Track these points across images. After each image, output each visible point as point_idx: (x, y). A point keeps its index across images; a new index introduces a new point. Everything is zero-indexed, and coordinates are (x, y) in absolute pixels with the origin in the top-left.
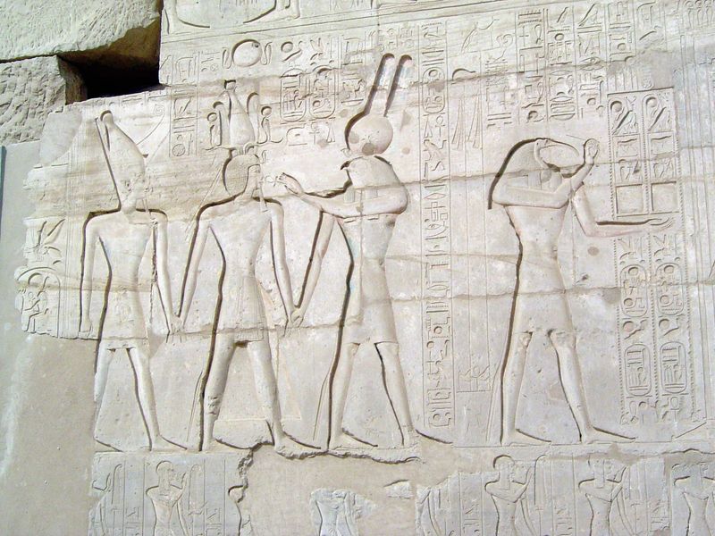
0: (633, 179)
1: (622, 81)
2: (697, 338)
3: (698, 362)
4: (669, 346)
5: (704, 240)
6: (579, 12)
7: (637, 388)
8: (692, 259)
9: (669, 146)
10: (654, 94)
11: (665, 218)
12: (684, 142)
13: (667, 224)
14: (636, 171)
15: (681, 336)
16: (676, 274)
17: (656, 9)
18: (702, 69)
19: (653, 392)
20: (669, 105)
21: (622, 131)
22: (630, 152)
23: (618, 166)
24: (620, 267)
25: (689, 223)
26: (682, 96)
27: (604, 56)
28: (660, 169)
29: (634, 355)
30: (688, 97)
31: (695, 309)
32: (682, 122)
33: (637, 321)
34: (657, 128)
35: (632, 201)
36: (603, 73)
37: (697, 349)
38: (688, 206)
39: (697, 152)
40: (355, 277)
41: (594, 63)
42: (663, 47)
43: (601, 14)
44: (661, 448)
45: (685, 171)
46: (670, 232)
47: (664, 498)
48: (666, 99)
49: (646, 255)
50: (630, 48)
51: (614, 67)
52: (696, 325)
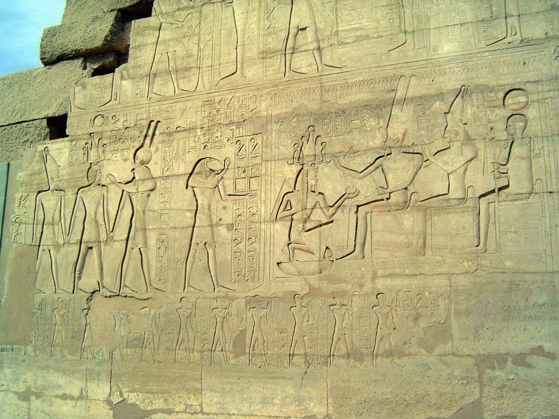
0: (243, 175)
1: (242, 131)
2: (262, 246)
3: (262, 257)
4: (251, 250)
5: (269, 203)
6: (227, 100)
7: (237, 268)
8: (263, 211)
9: (258, 160)
10: (254, 137)
11: (254, 192)
12: (264, 159)
13: (255, 195)
14: (244, 172)
15: (256, 245)
16: (256, 218)
17: (258, 98)
18: (274, 125)
19: (243, 270)
20: (260, 142)
21: (240, 154)
22: (242, 164)
23: (237, 170)
24: (234, 215)
25: (263, 195)
26: (265, 137)
27: (235, 120)
28: (254, 171)
29: (237, 254)
30: (267, 138)
31: (263, 233)
32: (264, 150)
33: (239, 239)
34: (254, 152)
35: (242, 185)
36: (234, 127)
37: (262, 251)
38: (263, 187)
39: (269, 163)
40: (134, 219)
41: (231, 123)
42: (259, 115)
43: (236, 100)
44: (245, 295)
45: (263, 171)
46: (255, 199)
47: (245, 317)
48: (259, 140)
49: (245, 209)
50: (246, 116)
51: (239, 125)
52: (262, 240)
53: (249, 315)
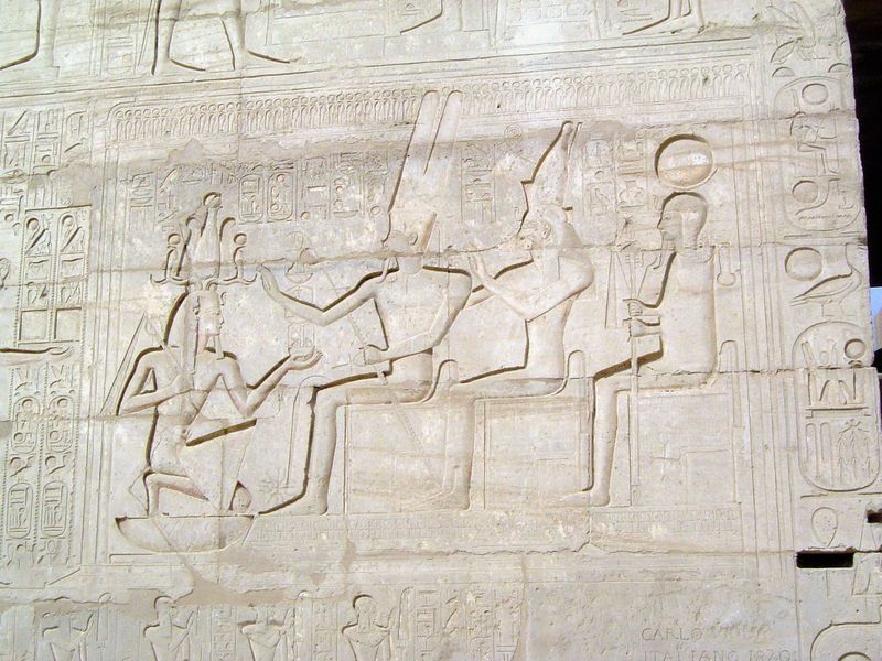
0: (39, 303)
1: (43, 197)
2: (81, 477)
3: (79, 504)
4: (52, 485)
5: (101, 373)
6: (10, 119)
7: (16, 529)
8: (86, 393)
9: (79, 269)
10: (72, 211)
11: (65, 346)
12: (94, 265)
13: (67, 353)
14: (43, 295)
15: (66, 475)
16: (69, 409)
17: (85, 120)
18: (122, 186)
19: (31, 535)
20: (85, 225)
21: (35, 251)
22: (40, 275)
23: (26, 289)
24: (15, 399)
25: (88, 352)
26: (98, 215)
27: (27, 169)
28: (67, 294)
29: (17, 495)
30: (104, 216)
31: (83, 446)
32: (95, 244)
33: (24, 458)
34: (70, 249)
35: (36, 328)
36: (24, 187)
37: (80, 489)
38: (89, 334)
39: (106, 276)
41: (17, 176)
42: (87, 161)
43: (31, 122)
44: (32, 596)
45: (91, 297)
46: (68, 362)
47: (31, 650)
48: (83, 219)
49: (41, 386)
50: (54, 162)
51: (35, 180)
52: (81, 464)
53: (43, 645)
